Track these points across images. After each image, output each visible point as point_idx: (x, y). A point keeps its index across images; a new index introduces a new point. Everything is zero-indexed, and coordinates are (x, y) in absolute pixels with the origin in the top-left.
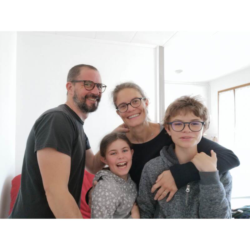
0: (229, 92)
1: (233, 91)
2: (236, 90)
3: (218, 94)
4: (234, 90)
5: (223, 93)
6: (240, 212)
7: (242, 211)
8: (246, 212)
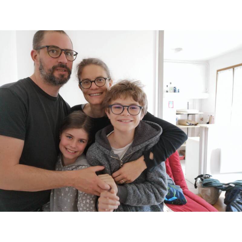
0: (227, 71)
1: (232, 69)
2: (235, 68)
3: (217, 73)
4: (234, 69)
5: (222, 71)
6: (231, 185)
7: (233, 185)
8: (237, 186)
